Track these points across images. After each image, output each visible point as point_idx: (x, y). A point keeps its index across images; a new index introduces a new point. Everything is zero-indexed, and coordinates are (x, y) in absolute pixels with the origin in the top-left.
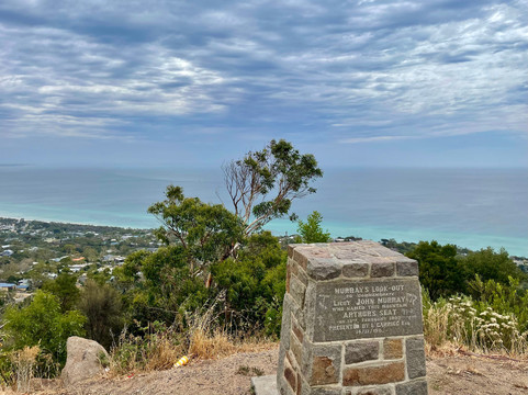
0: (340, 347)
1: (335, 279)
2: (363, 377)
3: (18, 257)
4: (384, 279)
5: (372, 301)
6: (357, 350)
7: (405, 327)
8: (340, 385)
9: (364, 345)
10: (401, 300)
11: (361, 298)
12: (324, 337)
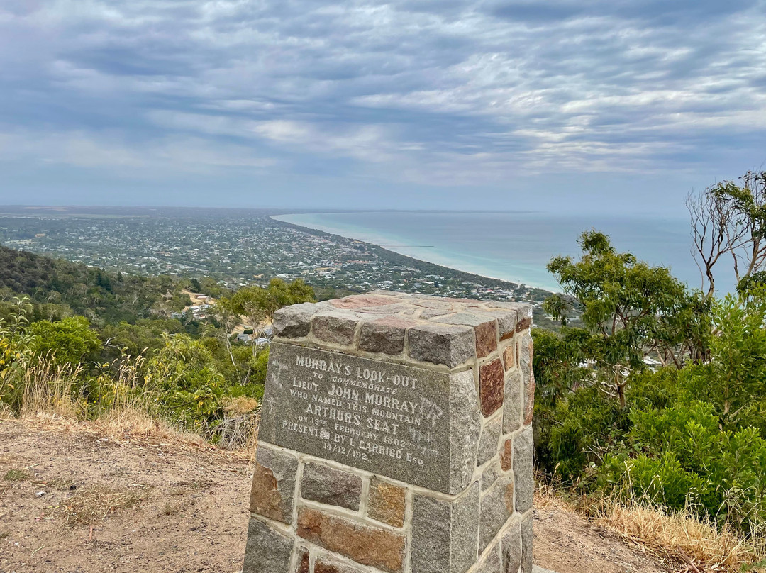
0: (295, 463)
1: (300, 339)
2: (327, 533)
4: (382, 357)
5: (355, 395)
6: (320, 478)
7: (413, 467)
8: (291, 530)
9: (333, 475)
10: (410, 409)
11: (337, 384)
12: (274, 436)
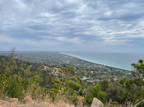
3: (102, 74)
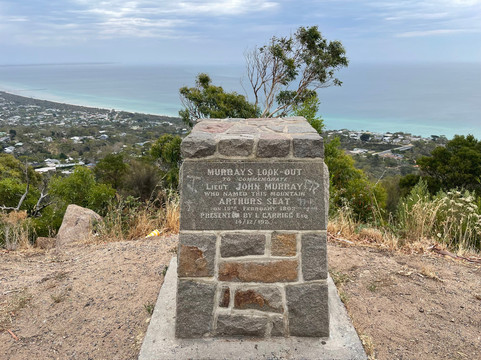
0: (214, 238)
1: (208, 158)
2: (243, 273)
3: (112, 141)
4: (274, 160)
5: (257, 187)
6: (235, 242)
7: (301, 221)
8: (214, 279)
9: (245, 238)
10: (297, 187)
11: (242, 182)
12: (194, 225)
